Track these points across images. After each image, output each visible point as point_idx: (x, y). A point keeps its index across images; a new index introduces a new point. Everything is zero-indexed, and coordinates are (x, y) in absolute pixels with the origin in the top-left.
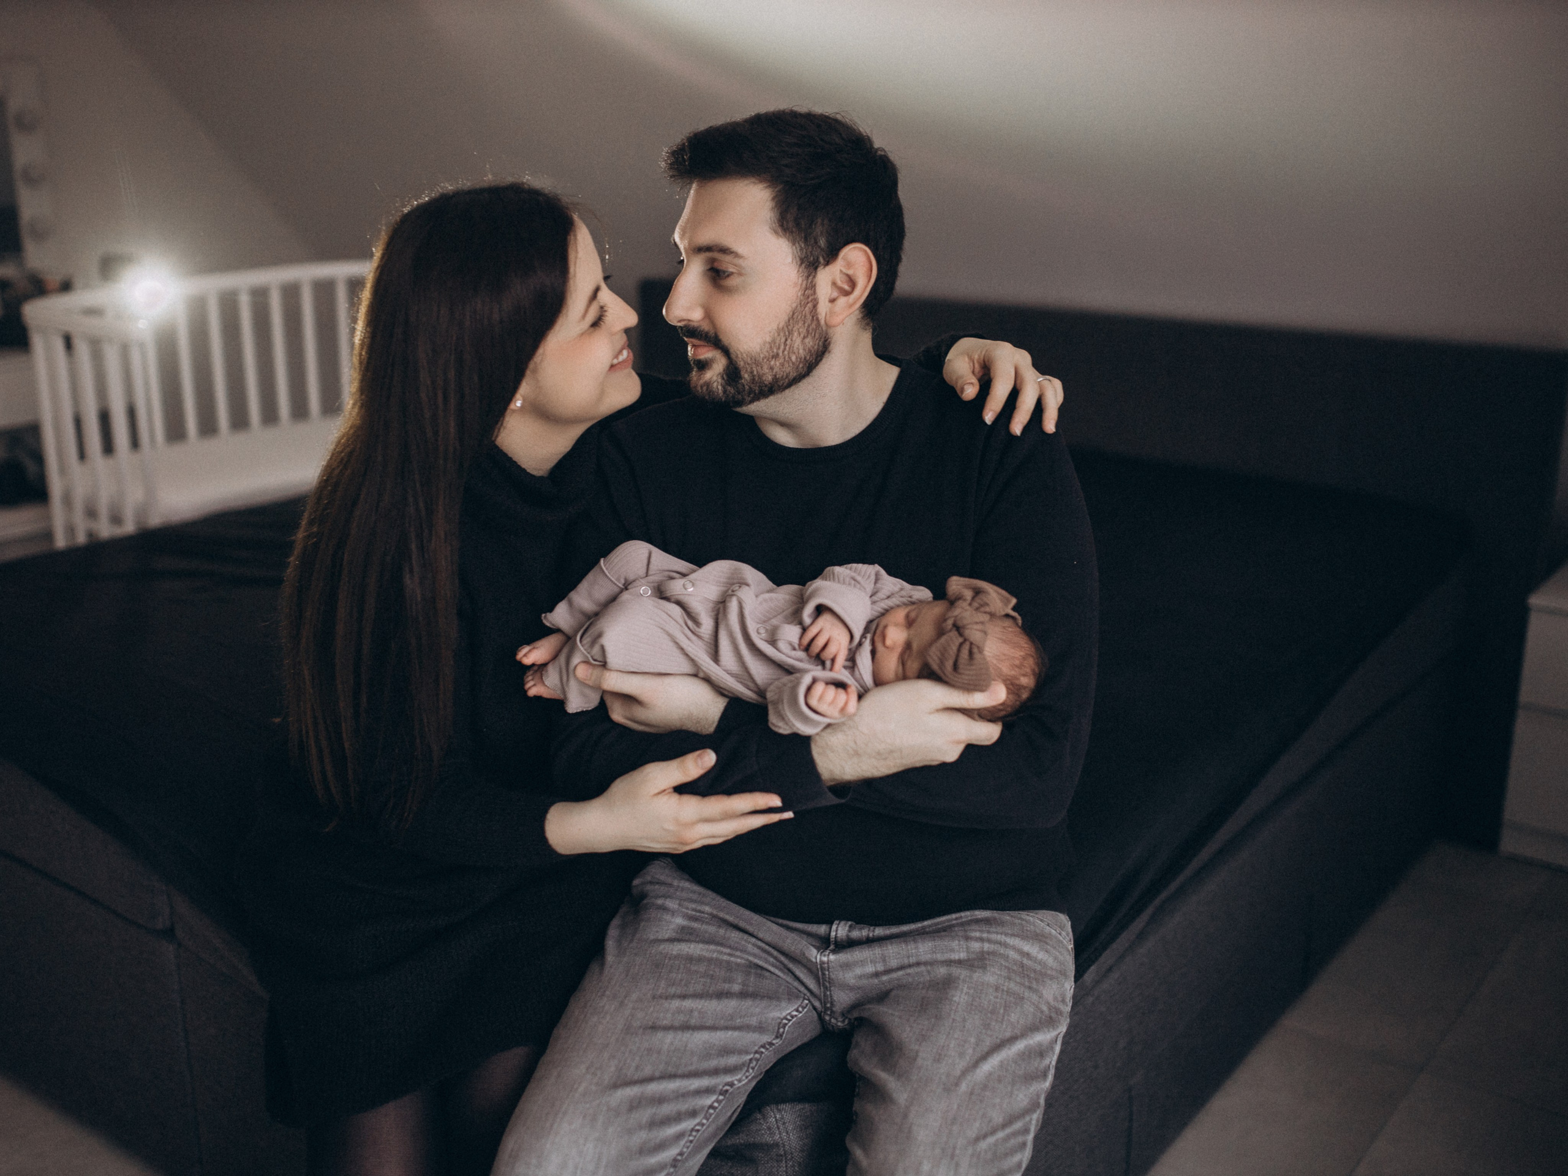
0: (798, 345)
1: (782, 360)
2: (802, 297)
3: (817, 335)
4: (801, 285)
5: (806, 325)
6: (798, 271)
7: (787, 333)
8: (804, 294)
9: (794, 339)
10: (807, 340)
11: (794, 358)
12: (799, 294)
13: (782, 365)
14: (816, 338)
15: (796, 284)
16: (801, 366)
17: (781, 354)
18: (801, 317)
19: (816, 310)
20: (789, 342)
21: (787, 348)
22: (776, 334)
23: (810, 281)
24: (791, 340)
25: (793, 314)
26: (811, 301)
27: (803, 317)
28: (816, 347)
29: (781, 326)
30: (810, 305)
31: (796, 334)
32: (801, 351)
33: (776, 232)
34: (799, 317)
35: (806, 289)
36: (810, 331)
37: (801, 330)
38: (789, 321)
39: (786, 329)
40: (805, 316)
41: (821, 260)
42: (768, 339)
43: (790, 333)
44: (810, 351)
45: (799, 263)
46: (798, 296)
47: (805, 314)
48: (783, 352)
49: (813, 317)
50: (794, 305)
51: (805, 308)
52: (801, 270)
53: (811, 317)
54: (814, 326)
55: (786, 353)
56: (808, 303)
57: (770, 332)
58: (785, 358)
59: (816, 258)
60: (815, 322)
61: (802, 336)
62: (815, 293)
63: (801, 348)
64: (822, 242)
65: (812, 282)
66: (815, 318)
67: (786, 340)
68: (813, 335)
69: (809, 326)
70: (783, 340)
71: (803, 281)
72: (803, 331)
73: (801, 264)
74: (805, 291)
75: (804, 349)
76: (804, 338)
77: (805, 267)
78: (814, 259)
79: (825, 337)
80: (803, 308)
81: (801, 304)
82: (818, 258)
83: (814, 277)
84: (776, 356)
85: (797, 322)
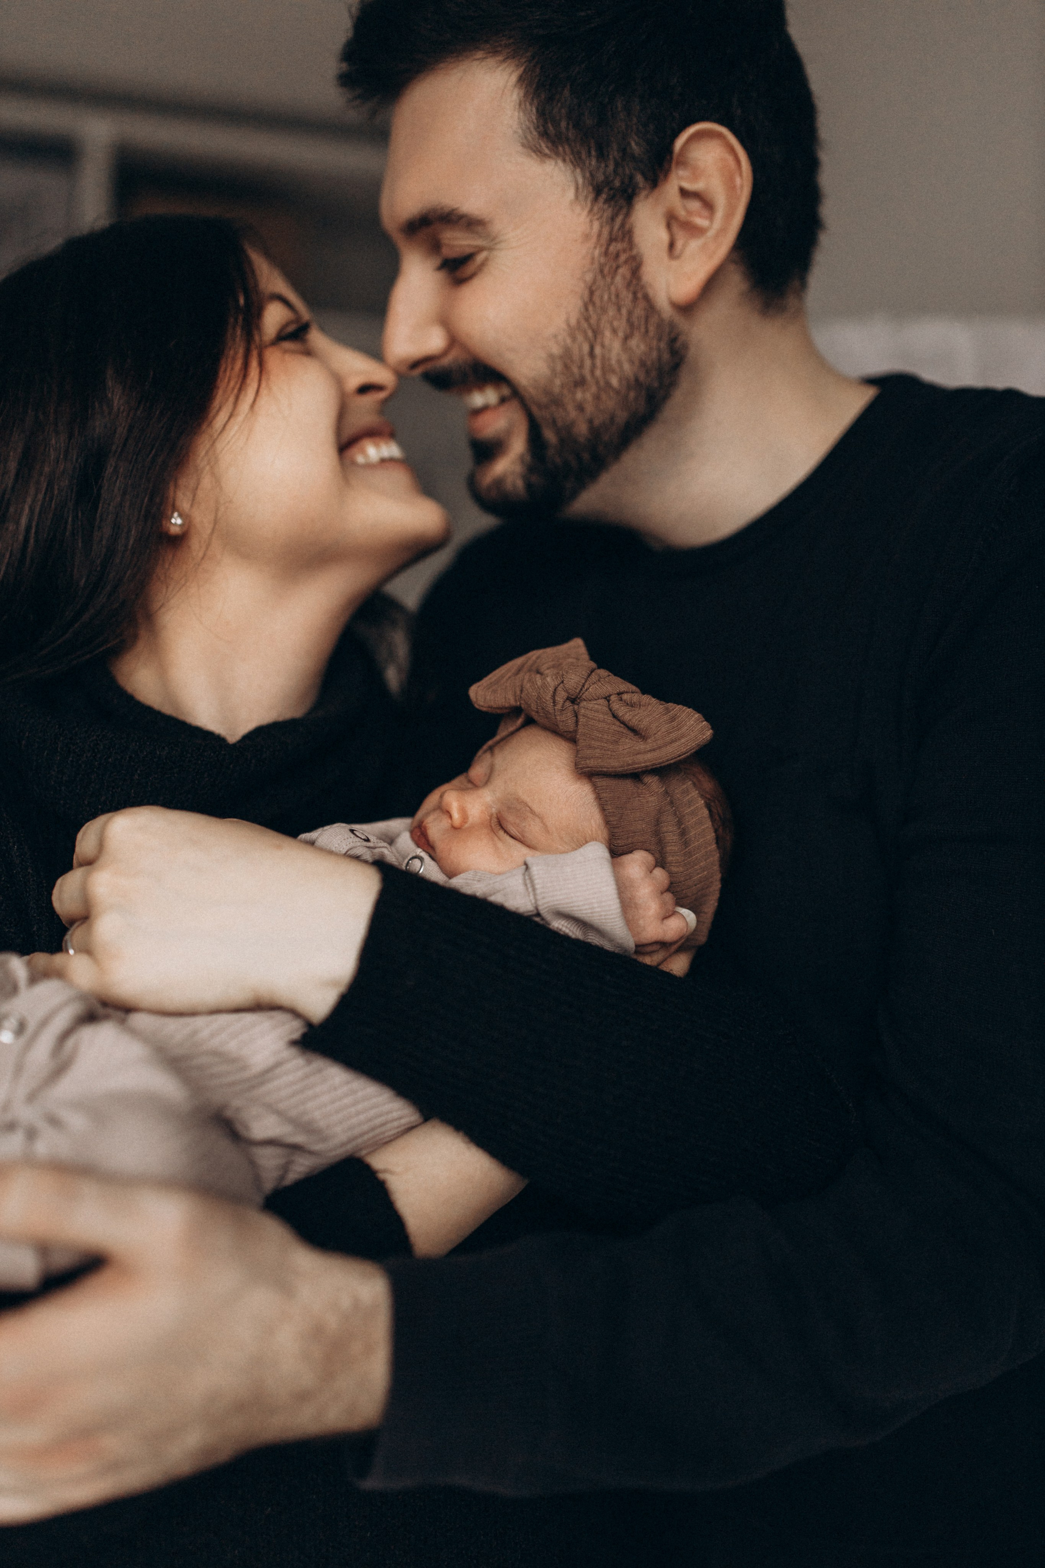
0: (618, 355)
1: (594, 389)
2: (603, 260)
3: (652, 329)
4: (599, 235)
5: (624, 311)
6: (591, 211)
7: (590, 334)
8: (606, 253)
9: (607, 342)
10: (633, 342)
11: (614, 381)
12: (597, 252)
13: (597, 398)
14: (651, 334)
15: (587, 237)
16: (632, 395)
17: (588, 377)
18: (610, 298)
19: (639, 279)
20: (598, 350)
21: (598, 362)
22: (569, 341)
23: (616, 227)
24: (603, 346)
25: (592, 293)
26: (626, 262)
27: (613, 297)
28: (655, 354)
29: (573, 322)
30: (624, 271)
31: (608, 334)
32: (627, 366)
33: (538, 151)
34: (606, 297)
35: (612, 240)
36: (636, 323)
37: (616, 324)
38: (587, 309)
39: (585, 325)
40: (617, 296)
41: (639, 178)
42: (556, 350)
43: (597, 332)
44: (643, 364)
45: (591, 196)
46: (593, 259)
47: (617, 290)
48: (592, 372)
49: (635, 294)
50: (589, 277)
51: (613, 278)
52: (596, 209)
53: (630, 296)
54: (639, 312)
55: (598, 373)
56: (618, 267)
57: (555, 336)
58: (597, 383)
59: (626, 181)
60: (642, 304)
61: (621, 334)
62: (631, 244)
63: (624, 357)
64: (636, 147)
65: (623, 225)
66: (640, 295)
67: (592, 348)
68: (643, 330)
69: (630, 313)
70: (586, 348)
71: (601, 227)
72: (622, 325)
73: (596, 199)
74: (609, 245)
75: (631, 362)
76: (626, 338)
77: (606, 201)
78: (622, 182)
79: (670, 333)
80: (609, 280)
81: (601, 271)
82: (631, 178)
83: (628, 215)
84: (580, 383)
85: (604, 310)
